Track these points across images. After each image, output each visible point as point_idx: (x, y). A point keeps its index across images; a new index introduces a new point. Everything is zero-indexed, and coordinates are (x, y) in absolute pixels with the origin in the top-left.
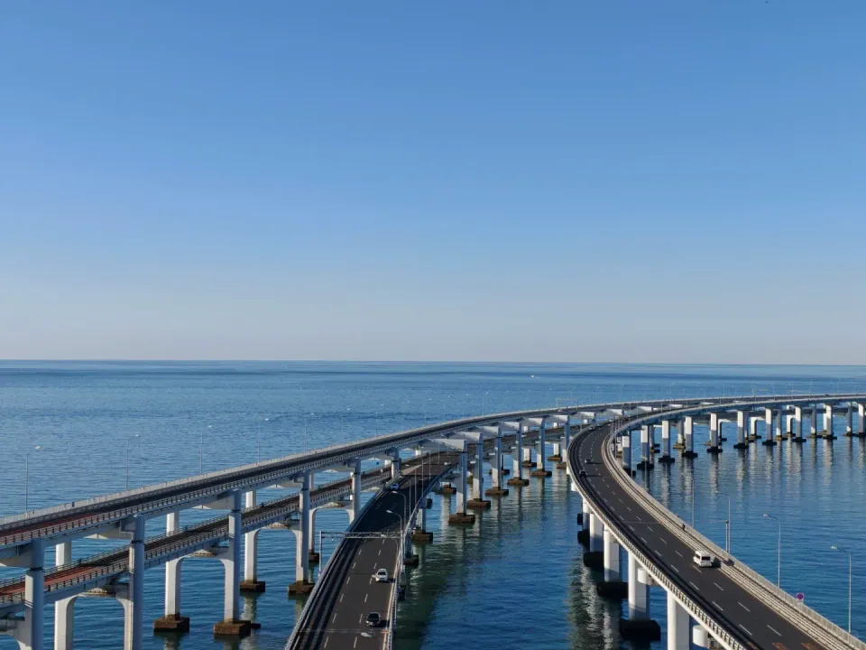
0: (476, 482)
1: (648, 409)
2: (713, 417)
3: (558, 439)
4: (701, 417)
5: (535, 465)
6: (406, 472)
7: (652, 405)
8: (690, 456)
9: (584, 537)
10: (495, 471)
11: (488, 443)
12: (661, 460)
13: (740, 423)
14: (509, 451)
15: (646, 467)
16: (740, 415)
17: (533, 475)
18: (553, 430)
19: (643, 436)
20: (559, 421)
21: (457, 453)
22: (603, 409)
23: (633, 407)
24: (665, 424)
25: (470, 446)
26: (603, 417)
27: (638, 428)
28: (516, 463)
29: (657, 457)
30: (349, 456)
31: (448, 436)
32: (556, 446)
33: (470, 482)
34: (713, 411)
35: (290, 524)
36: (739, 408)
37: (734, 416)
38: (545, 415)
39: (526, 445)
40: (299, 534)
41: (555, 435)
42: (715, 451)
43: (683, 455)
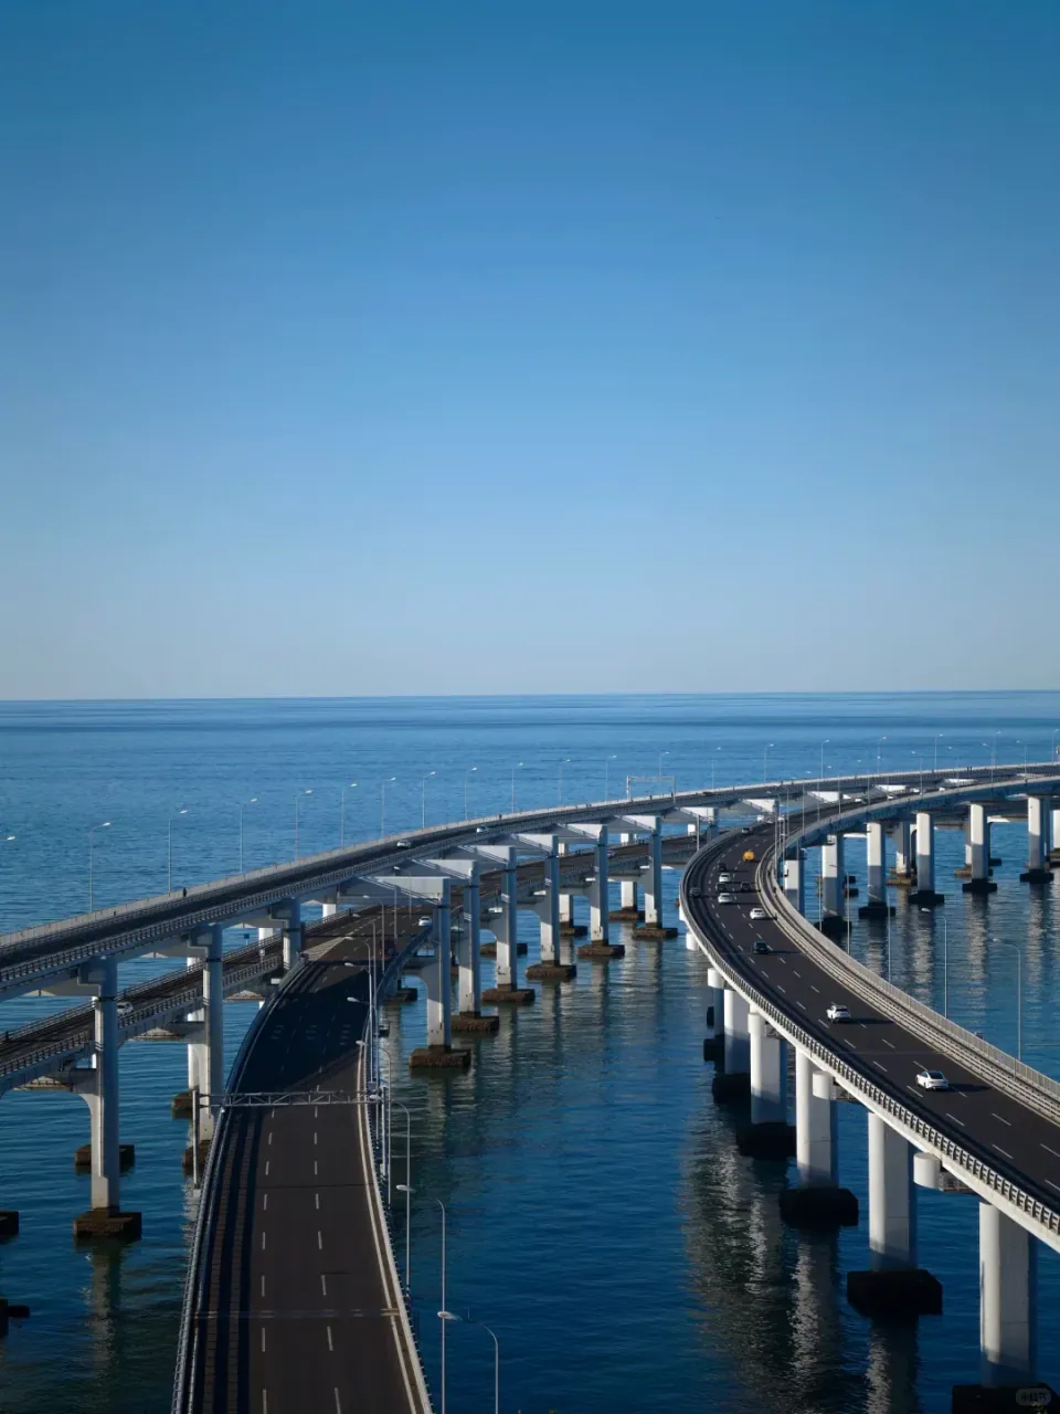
1: (831, 797)
2: (976, 811)
3: (634, 872)
4: (949, 812)
5: (583, 931)
6: (317, 952)
7: (843, 787)
8: (927, 899)
10: (503, 951)
11: (489, 879)
12: (863, 913)
13: (1034, 826)
14: (532, 902)
16: (1034, 805)
17: (583, 956)
18: (622, 851)
19: (828, 854)
20: (633, 829)
21: (425, 908)
22: (730, 800)
23: (797, 793)
24: (874, 829)
25: (454, 888)
26: (733, 819)
27: (820, 840)
28: (546, 931)
29: (852, 907)
30: (194, 918)
32: (626, 887)
34: (976, 797)
35: (76, 1079)
36: (1031, 790)
37: (1021, 809)
38: (605, 816)
39: (565, 888)
40: (96, 1104)
41: (629, 860)
42: (980, 889)
43: (911, 900)
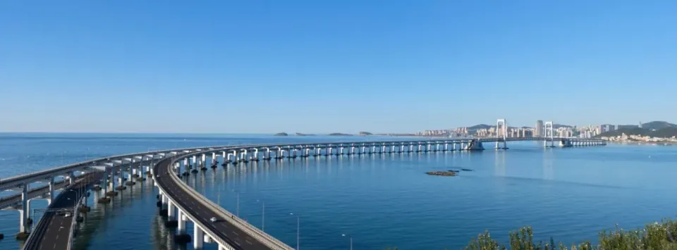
0: (111, 184)
1: (187, 151)
2: (214, 154)
3: (149, 165)
4: (209, 154)
5: (138, 176)
6: (77, 181)
7: (189, 150)
8: (204, 169)
9: (160, 204)
10: (120, 180)
11: (117, 167)
12: (193, 172)
13: (224, 156)
14: (127, 171)
15: (186, 175)
16: (224, 153)
17: (138, 180)
18: (146, 161)
19: (185, 162)
20: (149, 157)
21: (101, 173)
22: (168, 152)
23: (181, 151)
24: (194, 157)
25: (109, 169)
26: (168, 155)
27: (183, 159)
28: (130, 176)
29: (191, 170)
30: (47, 175)
31: (98, 165)
32: (148, 168)
33: (108, 185)
34: (214, 151)
35: (17, 207)
36: (224, 150)
37: (222, 153)
38: (143, 155)
39: (134, 168)
40: (22, 212)
41: (147, 163)
42: (214, 167)
43: (202, 169)
